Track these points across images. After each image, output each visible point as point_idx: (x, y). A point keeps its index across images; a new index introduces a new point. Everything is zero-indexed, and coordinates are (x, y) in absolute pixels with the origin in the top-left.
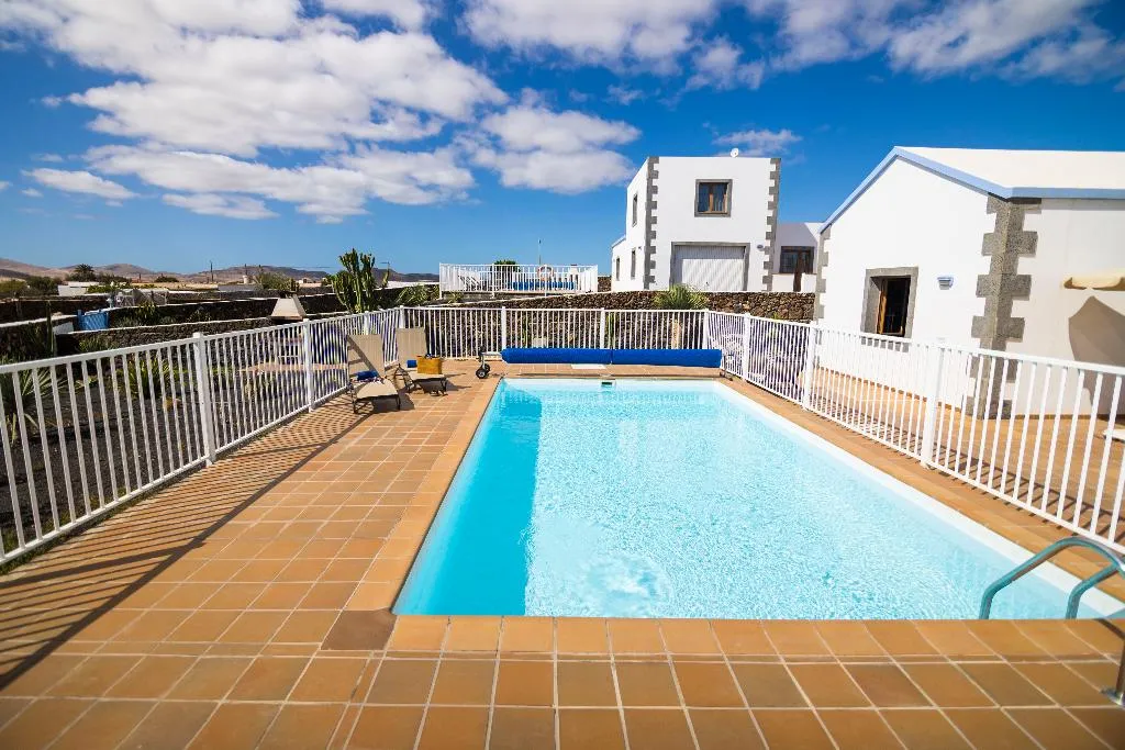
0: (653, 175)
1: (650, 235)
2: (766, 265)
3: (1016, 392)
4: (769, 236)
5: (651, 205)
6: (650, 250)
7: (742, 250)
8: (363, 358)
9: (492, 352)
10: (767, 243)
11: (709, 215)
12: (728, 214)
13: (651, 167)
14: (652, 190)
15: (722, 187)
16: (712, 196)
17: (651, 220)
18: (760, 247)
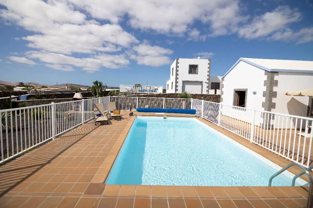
0: (177, 63)
1: (177, 78)
2: (207, 87)
3: (275, 122)
4: (208, 79)
5: (177, 71)
6: (177, 82)
7: (201, 83)
8: (98, 110)
9: (134, 109)
10: (208, 81)
11: (192, 74)
12: (197, 74)
13: (177, 61)
14: (177, 67)
15: (195, 67)
16: (193, 69)
17: (177, 75)
18: (206, 82)
